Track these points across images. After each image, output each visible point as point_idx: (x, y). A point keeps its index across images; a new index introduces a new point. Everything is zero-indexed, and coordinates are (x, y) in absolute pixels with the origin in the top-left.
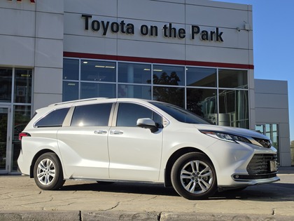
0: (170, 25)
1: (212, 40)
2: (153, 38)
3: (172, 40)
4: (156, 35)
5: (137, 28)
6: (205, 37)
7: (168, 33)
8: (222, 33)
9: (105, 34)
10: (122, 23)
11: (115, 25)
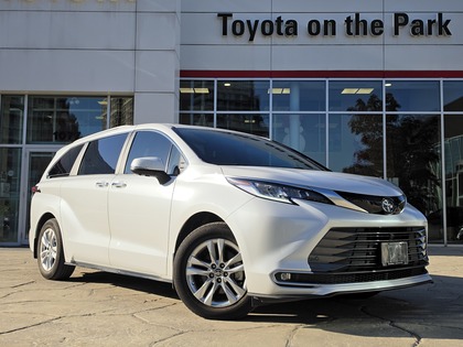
0: (357, 15)
1: (430, 33)
2: (329, 39)
3: (361, 39)
4: (334, 33)
5: (302, 26)
6: (418, 30)
7: (353, 30)
8: (448, 21)
9: (251, 39)
10: (279, 20)
11: (267, 24)
